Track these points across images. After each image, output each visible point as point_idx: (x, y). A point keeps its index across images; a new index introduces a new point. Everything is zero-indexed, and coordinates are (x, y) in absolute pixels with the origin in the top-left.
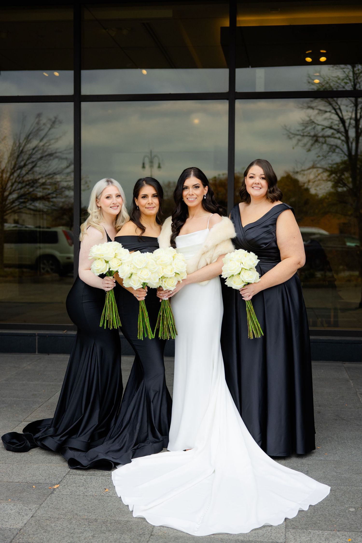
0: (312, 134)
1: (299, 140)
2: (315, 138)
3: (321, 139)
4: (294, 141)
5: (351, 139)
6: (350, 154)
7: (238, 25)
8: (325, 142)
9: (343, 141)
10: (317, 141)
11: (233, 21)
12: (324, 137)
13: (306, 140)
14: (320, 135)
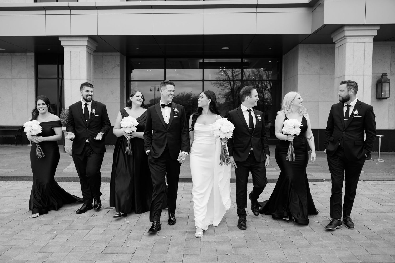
0: (219, 83)
1: (215, 85)
2: (220, 84)
3: (222, 85)
4: (214, 85)
5: (232, 84)
6: (231, 89)
7: (205, 62)
8: (223, 86)
9: (229, 85)
10: (221, 85)
11: (203, 61)
12: (223, 84)
13: (217, 85)
14: (222, 83)
